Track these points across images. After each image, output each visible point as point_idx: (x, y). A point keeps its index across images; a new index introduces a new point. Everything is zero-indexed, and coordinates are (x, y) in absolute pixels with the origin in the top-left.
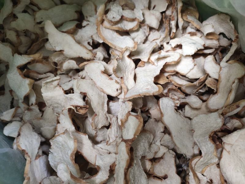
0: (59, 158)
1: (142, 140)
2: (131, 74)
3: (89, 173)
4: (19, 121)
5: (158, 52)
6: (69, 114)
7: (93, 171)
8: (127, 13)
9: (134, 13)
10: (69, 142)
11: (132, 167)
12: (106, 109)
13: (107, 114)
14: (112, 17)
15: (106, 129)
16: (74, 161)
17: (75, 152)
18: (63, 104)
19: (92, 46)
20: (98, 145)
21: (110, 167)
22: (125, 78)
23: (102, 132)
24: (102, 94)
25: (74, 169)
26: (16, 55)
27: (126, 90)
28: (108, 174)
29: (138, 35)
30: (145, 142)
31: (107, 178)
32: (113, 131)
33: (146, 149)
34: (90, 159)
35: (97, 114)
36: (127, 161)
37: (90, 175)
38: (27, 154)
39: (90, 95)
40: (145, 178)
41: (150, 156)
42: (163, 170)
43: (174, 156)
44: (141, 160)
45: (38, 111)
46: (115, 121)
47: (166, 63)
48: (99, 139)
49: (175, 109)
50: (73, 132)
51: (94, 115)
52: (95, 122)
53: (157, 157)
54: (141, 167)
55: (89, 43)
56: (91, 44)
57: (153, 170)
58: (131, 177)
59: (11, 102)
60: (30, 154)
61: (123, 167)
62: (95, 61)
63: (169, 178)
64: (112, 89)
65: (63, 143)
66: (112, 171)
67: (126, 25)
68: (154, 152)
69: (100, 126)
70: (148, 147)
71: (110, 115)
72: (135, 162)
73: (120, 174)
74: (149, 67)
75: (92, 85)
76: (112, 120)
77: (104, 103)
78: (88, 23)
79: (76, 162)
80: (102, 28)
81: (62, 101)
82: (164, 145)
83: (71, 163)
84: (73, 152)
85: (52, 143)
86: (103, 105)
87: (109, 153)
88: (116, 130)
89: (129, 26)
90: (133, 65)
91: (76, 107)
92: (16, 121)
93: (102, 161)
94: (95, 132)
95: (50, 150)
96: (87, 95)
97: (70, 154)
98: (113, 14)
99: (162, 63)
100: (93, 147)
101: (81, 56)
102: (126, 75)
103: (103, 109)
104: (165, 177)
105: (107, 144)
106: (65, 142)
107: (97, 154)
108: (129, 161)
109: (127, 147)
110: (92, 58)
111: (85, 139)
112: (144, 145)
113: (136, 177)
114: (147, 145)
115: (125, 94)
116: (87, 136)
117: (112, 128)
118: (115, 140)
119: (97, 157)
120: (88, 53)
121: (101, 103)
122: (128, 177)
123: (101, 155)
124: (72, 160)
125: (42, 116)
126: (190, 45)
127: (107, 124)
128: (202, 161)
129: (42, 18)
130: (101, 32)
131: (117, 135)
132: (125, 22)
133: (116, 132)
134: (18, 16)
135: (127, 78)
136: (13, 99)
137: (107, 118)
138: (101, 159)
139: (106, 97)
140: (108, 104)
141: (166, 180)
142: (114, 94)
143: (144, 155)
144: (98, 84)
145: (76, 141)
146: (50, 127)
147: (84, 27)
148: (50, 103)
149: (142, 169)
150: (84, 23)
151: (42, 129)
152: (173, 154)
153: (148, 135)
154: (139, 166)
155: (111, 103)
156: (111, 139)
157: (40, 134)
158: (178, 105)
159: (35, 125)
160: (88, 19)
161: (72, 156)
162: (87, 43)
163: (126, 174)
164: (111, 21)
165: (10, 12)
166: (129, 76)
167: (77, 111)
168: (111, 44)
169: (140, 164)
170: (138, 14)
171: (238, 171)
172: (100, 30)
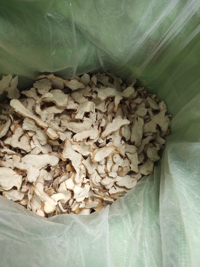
0: (57, 95)
1: (44, 138)
2: (80, 151)
3: (43, 105)
4: (89, 83)
5: (86, 174)
6: (75, 109)
7: (43, 108)
8: (116, 168)
9: (115, 172)
10: (62, 103)
11: (35, 125)
12: (69, 129)
13: (66, 128)
14: (116, 157)
15: (59, 124)
16: (52, 101)
17: (56, 104)
18: (82, 109)
19: (109, 140)
20: (53, 116)
21: (40, 116)
22: (79, 146)
23: (59, 122)
24: (78, 131)
25: (48, 100)
26: (121, 98)
27: (72, 143)
28: (37, 113)
29: (102, 169)
30: (42, 138)
31: (36, 112)
32: (56, 126)
33: (39, 137)
34: (49, 109)
35: (69, 123)
36: (39, 123)
37: (42, 105)
38: (68, 81)
39: (80, 124)
40: (26, 129)
41: (34, 138)
42: (23, 141)
43: (27, 151)
44: (35, 131)
45: (88, 96)
46: (61, 130)
47: (76, 173)
48: (57, 118)
49: (49, 164)
50: (66, 107)
51: (69, 121)
52: (65, 120)
53: (32, 141)
54: (32, 130)
55: (111, 139)
56: (110, 140)
57: (26, 136)
58: (31, 122)
59: (102, 83)
60: (67, 82)
61: (37, 120)
62: (99, 137)
63: (18, 142)
64: (78, 137)
65: (63, 100)
66: (38, 115)
67: (110, 164)
68: (35, 141)
69: (62, 121)
70: (39, 139)
71: (65, 129)
72: (36, 128)
73: (35, 118)
74: (79, 162)
75: (86, 129)
76: (61, 129)
77: (73, 130)
78: (122, 144)
79: (51, 102)
80: (114, 149)
81: (83, 109)
82: (35, 149)
83: (52, 100)
84: (56, 103)
85: (66, 95)
86: (72, 128)
87: (46, 119)
88: (56, 128)
89: (109, 165)
90: (84, 155)
91: (76, 114)
92: (90, 82)
93: (45, 114)
94: (61, 118)
95: (63, 93)
96: (81, 123)
97: (56, 101)
98: (118, 159)
99: (78, 170)
100: (54, 113)
101: (105, 131)
102: (81, 148)
103: (70, 127)
104: (19, 140)
105: (51, 120)
106: (63, 101)
107: (50, 113)
108: (38, 124)
109: (45, 127)
110: (101, 136)
111: (60, 111)
112: (41, 137)
113: (29, 124)
114: (40, 138)
115: (71, 142)
116: (60, 113)
117: (58, 127)
118: (51, 125)
119: (48, 112)
120: (105, 135)
121: (73, 128)
122: (32, 120)
123: (48, 115)
124: (53, 101)
125: (84, 96)
126: (79, 192)
127: (61, 125)
128: (17, 160)
129: (139, 121)
130: (112, 148)
131: (53, 127)
132: (112, 164)
133: (55, 127)
134: (146, 109)
135: (78, 147)
136: (103, 85)
137: (64, 127)
138: (46, 114)
139: (76, 132)
140: (71, 131)
141: (18, 140)
142: (75, 136)
143: (36, 134)
144: (84, 132)
145: (61, 107)
146: (77, 97)
147: (121, 141)
148: (85, 103)
149: (31, 130)
150: (123, 142)
151: (78, 93)
152: (28, 151)
153: (45, 142)
154: (33, 129)
155: (71, 133)
156: (53, 123)
157: (76, 91)
158: (51, 168)
159: (82, 90)
160: (124, 145)
161: (55, 101)
162: (111, 138)
163: (34, 120)
164: (114, 155)
165: (151, 106)
166: (79, 149)
167: (74, 113)
168: (102, 149)
169: (33, 130)
170: (113, 174)
171: (3, 173)
172: (113, 147)
